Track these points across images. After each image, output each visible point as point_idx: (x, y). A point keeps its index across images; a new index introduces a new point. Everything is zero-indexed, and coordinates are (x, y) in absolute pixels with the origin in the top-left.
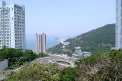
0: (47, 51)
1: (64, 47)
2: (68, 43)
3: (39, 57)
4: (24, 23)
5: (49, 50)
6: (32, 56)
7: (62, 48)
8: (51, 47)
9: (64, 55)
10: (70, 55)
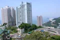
0: (43, 25)
1: (52, 23)
2: (55, 21)
3: (39, 28)
4: (31, 11)
5: (44, 25)
6: (35, 27)
7: (51, 24)
8: (45, 23)
9: (52, 27)
10: (55, 27)
